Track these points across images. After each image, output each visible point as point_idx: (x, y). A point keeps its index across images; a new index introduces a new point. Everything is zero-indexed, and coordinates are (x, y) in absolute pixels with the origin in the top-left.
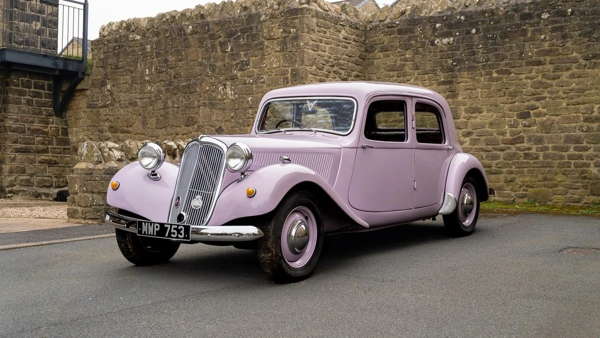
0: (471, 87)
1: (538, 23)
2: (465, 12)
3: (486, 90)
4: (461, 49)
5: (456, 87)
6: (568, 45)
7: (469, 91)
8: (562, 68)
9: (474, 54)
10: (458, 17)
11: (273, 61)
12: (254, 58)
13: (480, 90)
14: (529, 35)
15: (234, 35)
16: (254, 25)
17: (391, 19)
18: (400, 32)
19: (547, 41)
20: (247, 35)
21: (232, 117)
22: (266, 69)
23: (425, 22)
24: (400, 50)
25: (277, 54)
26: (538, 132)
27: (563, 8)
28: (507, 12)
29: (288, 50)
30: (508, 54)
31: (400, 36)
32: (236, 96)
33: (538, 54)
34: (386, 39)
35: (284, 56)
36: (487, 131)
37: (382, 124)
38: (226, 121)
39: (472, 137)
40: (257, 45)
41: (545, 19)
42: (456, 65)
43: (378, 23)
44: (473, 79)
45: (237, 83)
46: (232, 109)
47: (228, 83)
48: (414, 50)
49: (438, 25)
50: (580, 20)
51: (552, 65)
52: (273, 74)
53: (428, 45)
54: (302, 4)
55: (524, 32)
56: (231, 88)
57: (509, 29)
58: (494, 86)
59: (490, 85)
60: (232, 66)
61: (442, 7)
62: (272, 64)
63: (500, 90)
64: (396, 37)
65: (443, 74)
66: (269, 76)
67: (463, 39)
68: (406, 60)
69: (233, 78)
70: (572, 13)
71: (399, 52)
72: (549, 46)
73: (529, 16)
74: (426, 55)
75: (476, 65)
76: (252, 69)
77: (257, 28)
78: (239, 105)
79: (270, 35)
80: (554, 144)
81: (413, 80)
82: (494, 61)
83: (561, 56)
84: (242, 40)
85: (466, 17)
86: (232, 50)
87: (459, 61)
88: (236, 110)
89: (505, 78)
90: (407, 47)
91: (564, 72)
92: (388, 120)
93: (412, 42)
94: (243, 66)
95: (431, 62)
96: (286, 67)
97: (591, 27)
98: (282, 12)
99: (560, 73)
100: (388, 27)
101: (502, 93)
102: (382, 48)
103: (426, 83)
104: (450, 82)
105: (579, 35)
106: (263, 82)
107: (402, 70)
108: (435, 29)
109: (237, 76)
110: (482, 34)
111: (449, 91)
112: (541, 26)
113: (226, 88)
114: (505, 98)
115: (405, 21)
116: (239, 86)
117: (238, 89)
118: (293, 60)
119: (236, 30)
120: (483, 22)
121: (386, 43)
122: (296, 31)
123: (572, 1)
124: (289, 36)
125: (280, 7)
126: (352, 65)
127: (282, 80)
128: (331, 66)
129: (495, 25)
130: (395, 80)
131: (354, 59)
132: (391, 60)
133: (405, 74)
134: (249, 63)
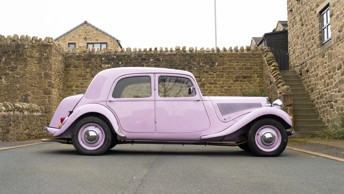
1: (149, 62)
10: (113, 56)
11: (33, 68)
12: (20, 66)
15: (7, 53)
16: (20, 49)
17: (78, 53)
18: (84, 60)
20: (16, 54)
21: (5, 94)
22: (28, 71)
23: (96, 56)
24: (84, 68)
25: (35, 65)
27: (159, 58)
28: (135, 57)
29: (42, 63)
32: (9, 83)
34: (76, 63)
35: (40, 66)
38: (1, 96)
40: (23, 59)
41: (151, 61)
43: (72, 55)
45: (9, 77)
46: (5, 90)
47: (3, 77)
48: (91, 68)
49: (103, 59)
50: (166, 63)
52: (33, 74)
53: (98, 67)
54: (50, 43)
55: (143, 66)
56: (5, 80)
57: (136, 64)
60: (5, 68)
61: (105, 51)
62: (32, 69)
64: (82, 62)
66: (30, 75)
67: (115, 66)
68: (87, 72)
69: (6, 74)
70: (162, 60)
71: (83, 69)
73: (145, 59)
74: (97, 71)
76: (19, 71)
77: (23, 51)
78: (11, 88)
79: (31, 55)
84: (12, 56)
85: (116, 56)
86: (5, 60)
88: (8, 90)
90: (88, 67)
93: (90, 65)
94: (13, 69)
96: (41, 71)
97: (170, 66)
98: (38, 45)
100: (77, 57)
102: (75, 66)
106: (27, 78)
107: (85, 77)
108: (102, 60)
109: (9, 73)
110: (124, 64)
112: (150, 63)
113: (2, 79)
115: (86, 55)
116: (10, 79)
117: (9, 80)
118: (45, 68)
119: (9, 51)
120: (125, 60)
121: (76, 64)
122: (47, 55)
123: (162, 55)
124: (43, 57)
125: (37, 42)
126: (62, 73)
127: (38, 77)
128: (58, 73)
129: (130, 61)
130: (81, 81)
131: (63, 70)
132: (79, 72)
133: (86, 79)
134: (17, 68)
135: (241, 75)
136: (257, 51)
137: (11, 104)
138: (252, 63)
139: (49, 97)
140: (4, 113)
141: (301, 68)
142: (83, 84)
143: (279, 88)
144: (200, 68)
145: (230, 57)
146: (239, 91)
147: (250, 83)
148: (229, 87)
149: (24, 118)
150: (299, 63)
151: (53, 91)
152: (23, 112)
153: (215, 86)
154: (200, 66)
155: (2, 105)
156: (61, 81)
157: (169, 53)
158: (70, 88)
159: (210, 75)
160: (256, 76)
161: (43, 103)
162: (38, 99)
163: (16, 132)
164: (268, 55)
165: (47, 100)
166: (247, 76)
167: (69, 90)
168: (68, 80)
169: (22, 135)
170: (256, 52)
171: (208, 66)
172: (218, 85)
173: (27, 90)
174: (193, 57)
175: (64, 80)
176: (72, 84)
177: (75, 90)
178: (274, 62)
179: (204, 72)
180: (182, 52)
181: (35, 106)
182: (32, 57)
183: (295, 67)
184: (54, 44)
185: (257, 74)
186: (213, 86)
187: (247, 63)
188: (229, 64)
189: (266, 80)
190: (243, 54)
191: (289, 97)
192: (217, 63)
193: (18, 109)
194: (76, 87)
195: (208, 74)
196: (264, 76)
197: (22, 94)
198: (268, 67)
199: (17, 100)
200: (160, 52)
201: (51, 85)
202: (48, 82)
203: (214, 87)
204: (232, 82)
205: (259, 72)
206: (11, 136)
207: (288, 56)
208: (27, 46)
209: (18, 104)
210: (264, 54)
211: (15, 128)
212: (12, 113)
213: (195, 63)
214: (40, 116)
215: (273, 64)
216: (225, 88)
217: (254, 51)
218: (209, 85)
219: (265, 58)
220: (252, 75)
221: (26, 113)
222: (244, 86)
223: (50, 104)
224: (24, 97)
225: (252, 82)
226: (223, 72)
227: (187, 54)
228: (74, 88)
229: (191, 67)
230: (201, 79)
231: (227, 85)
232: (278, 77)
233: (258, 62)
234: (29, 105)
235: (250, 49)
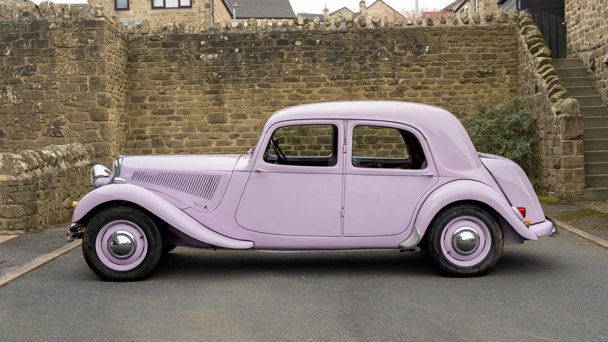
0: (236, 97)
1: (293, 49)
2: (228, 34)
3: (250, 100)
4: (226, 65)
5: (222, 96)
6: (318, 67)
7: (234, 100)
8: (314, 85)
9: (238, 69)
10: (222, 37)
11: (67, 68)
12: (41, 64)
13: (244, 100)
14: (285, 57)
15: (15, 40)
16: (40, 31)
17: (153, 32)
18: (165, 45)
19: (300, 63)
20: (33, 41)
21: (16, 122)
22: (58, 75)
23: (189, 38)
24: (165, 61)
25: (72, 62)
26: (295, 135)
27: (312, 39)
28: (266, 37)
29: (86, 59)
30: (268, 71)
31: (165, 49)
32: (20, 100)
33: (293, 72)
34: (150, 51)
35: (81, 65)
36: (252, 134)
37: (149, 127)
38: (8, 125)
39: (238, 139)
40: (46, 51)
41: (298, 46)
42: (221, 78)
43: (140, 35)
44: (237, 90)
45: (21, 88)
46: (15, 114)
47: (8, 87)
48: (179, 62)
49: (202, 43)
50: (327, 49)
51: (305, 82)
52: (68, 81)
53: (194, 58)
54: (99, 17)
55: (281, 55)
56: (13, 93)
57: (268, 51)
58: (257, 97)
59: (253, 96)
60: (12, 70)
61: (205, 28)
62: (66, 71)
63: (262, 100)
64: (161, 50)
65: (209, 85)
66: (61, 82)
67: (227, 56)
68: (172, 70)
69: (14, 83)
70: (320, 43)
71: (164, 63)
72: (302, 67)
73: (285, 42)
74: (192, 68)
75: (240, 78)
76: (40, 75)
77: (45, 35)
78: (25, 110)
79: (63, 43)
80: (309, 144)
81: (179, 88)
82: (256, 77)
83: (312, 76)
84: (25, 45)
85: (229, 38)
86: (11, 54)
87: (224, 75)
88: (21, 114)
89: (266, 91)
90: (173, 59)
91: (315, 88)
92: (155, 124)
93: (177, 55)
94: (28, 71)
95: (197, 74)
96: (84, 75)
97: (335, 56)
98: (76, 22)
99: (312, 89)
100: (151, 40)
101: (264, 103)
102: (147, 58)
103: (193, 92)
104: (216, 92)
105: (326, 60)
106: (56, 88)
107: (168, 79)
108: (200, 46)
109: (20, 80)
110: (244, 53)
111: (216, 100)
112: (295, 51)
113: (6, 93)
114: (267, 107)
115: (169, 36)
116: (23, 91)
117: (22, 94)
118: (92, 69)
119: (17, 34)
120: (245, 43)
121: (150, 54)
122: (95, 41)
123: (319, 34)
124: (86, 46)
125: (72, 16)
126: (123, 73)
127: (79, 87)
128: (115, 75)
129: (256, 47)
130: (161, 88)
131: (124, 67)
132: (156, 69)
133: (171, 83)
134: (35, 68)
135: (474, 71)
136: (506, 23)
137: (37, 153)
138: (497, 46)
139: (102, 126)
140: (25, 175)
141: (594, 54)
142: (164, 93)
143: (554, 101)
144: (395, 58)
145: (455, 35)
146: (472, 101)
147: (492, 85)
148: (451, 94)
149: (60, 177)
150: (590, 44)
151: (110, 114)
152: (58, 165)
153: (425, 93)
154: (394, 54)
155: (20, 160)
156: (122, 89)
157: (333, 28)
158: (139, 102)
159: (414, 70)
160: (504, 71)
161: (90, 138)
162: (81, 130)
163: (49, 207)
164: (529, 32)
165: (98, 131)
166: (487, 73)
167: (136, 107)
168: (134, 85)
169: (60, 210)
170: (504, 24)
171: (409, 54)
172: (431, 91)
173: (57, 114)
174: (380, 36)
175: (127, 87)
176: (143, 95)
177: (149, 105)
178: (541, 46)
179: (401, 65)
180: (359, 26)
181: (78, 148)
182: (65, 47)
183: (579, 51)
184: (106, 18)
185: (506, 67)
186: (420, 92)
187: (486, 45)
188: (451, 48)
189: (526, 81)
190: (479, 28)
191: (577, 121)
192: (427, 47)
193: (49, 161)
194: (151, 99)
195: (410, 69)
196: (519, 72)
197: (48, 121)
198: (530, 55)
199: (39, 132)
200: (316, 27)
201: (105, 102)
202: (99, 96)
203: (423, 95)
204: (457, 83)
205: (510, 63)
206: (41, 217)
207: (564, 28)
208: (52, 25)
209: (47, 151)
210: (520, 27)
211: (47, 200)
212: (39, 171)
213: (385, 48)
214: (88, 167)
215: (541, 51)
216: (444, 96)
217: (501, 22)
218: (412, 91)
219: (522, 37)
220: (497, 70)
221: (63, 165)
222: (481, 92)
223: (105, 139)
224: (52, 127)
225: (496, 83)
226: (439, 64)
227: (369, 31)
228: (147, 102)
229: (378, 56)
230: (397, 79)
231: (448, 91)
232: (551, 79)
233: (508, 43)
234: (65, 146)
235: (492, 18)
